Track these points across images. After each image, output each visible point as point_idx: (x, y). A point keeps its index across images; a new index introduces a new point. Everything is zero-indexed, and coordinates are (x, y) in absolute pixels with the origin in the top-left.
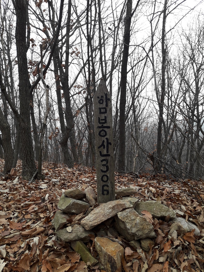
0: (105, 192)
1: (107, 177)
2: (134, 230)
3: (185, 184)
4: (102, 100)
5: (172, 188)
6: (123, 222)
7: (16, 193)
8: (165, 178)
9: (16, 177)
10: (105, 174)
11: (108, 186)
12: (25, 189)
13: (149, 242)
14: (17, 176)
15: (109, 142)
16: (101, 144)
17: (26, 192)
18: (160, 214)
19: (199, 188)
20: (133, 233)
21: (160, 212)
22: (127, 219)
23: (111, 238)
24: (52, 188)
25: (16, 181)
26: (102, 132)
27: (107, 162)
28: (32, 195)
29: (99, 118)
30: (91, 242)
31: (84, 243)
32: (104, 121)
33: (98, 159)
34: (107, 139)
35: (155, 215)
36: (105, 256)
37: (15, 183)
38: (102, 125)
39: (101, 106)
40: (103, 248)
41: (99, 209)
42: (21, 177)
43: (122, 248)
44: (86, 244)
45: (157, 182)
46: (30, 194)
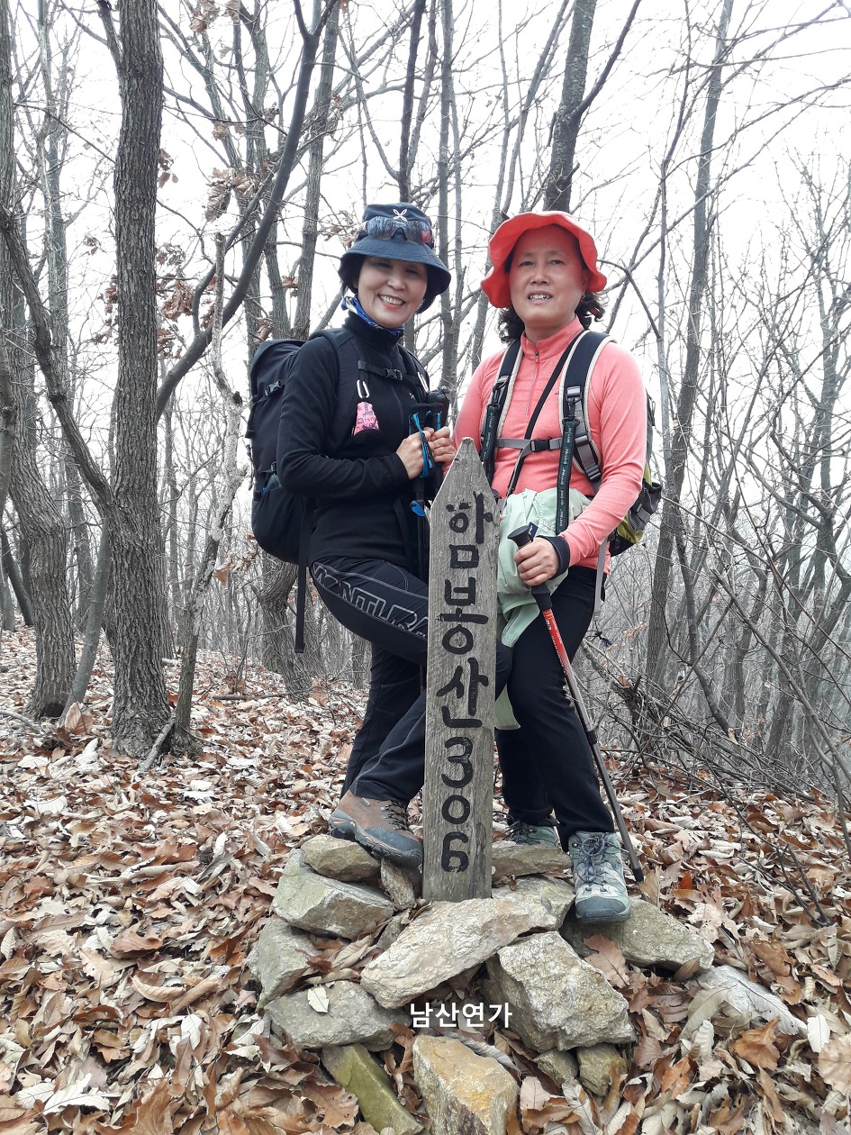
0: (455, 862)
1: (466, 803)
2: (556, 1017)
3: (753, 815)
4: (462, 516)
5: (702, 833)
6: (519, 985)
7: (98, 819)
8: (678, 782)
9: (88, 741)
10: (458, 792)
11: (465, 839)
12: (129, 798)
13: (608, 1060)
14: (91, 734)
15: (480, 673)
16: (448, 680)
17: (135, 816)
18: (653, 952)
19: (808, 835)
20: (554, 1028)
21: (655, 945)
22: (533, 975)
23: (472, 1042)
24: (233, 802)
25: (87, 758)
26: (455, 637)
27: (469, 750)
28: (160, 830)
29: (448, 584)
30: (398, 1050)
31: (370, 1052)
32: (465, 596)
33: (433, 735)
34: (472, 661)
35: (637, 954)
36: (448, 1112)
37: (83, 768)
38: (459, 611)
39: (459, 539)
40: (442, 1082)
41: (432, 927)
42: (107, 743)
43: (510, 1081)
44: (378, 1057)
45: (647, 798)
46: (150, 828)
